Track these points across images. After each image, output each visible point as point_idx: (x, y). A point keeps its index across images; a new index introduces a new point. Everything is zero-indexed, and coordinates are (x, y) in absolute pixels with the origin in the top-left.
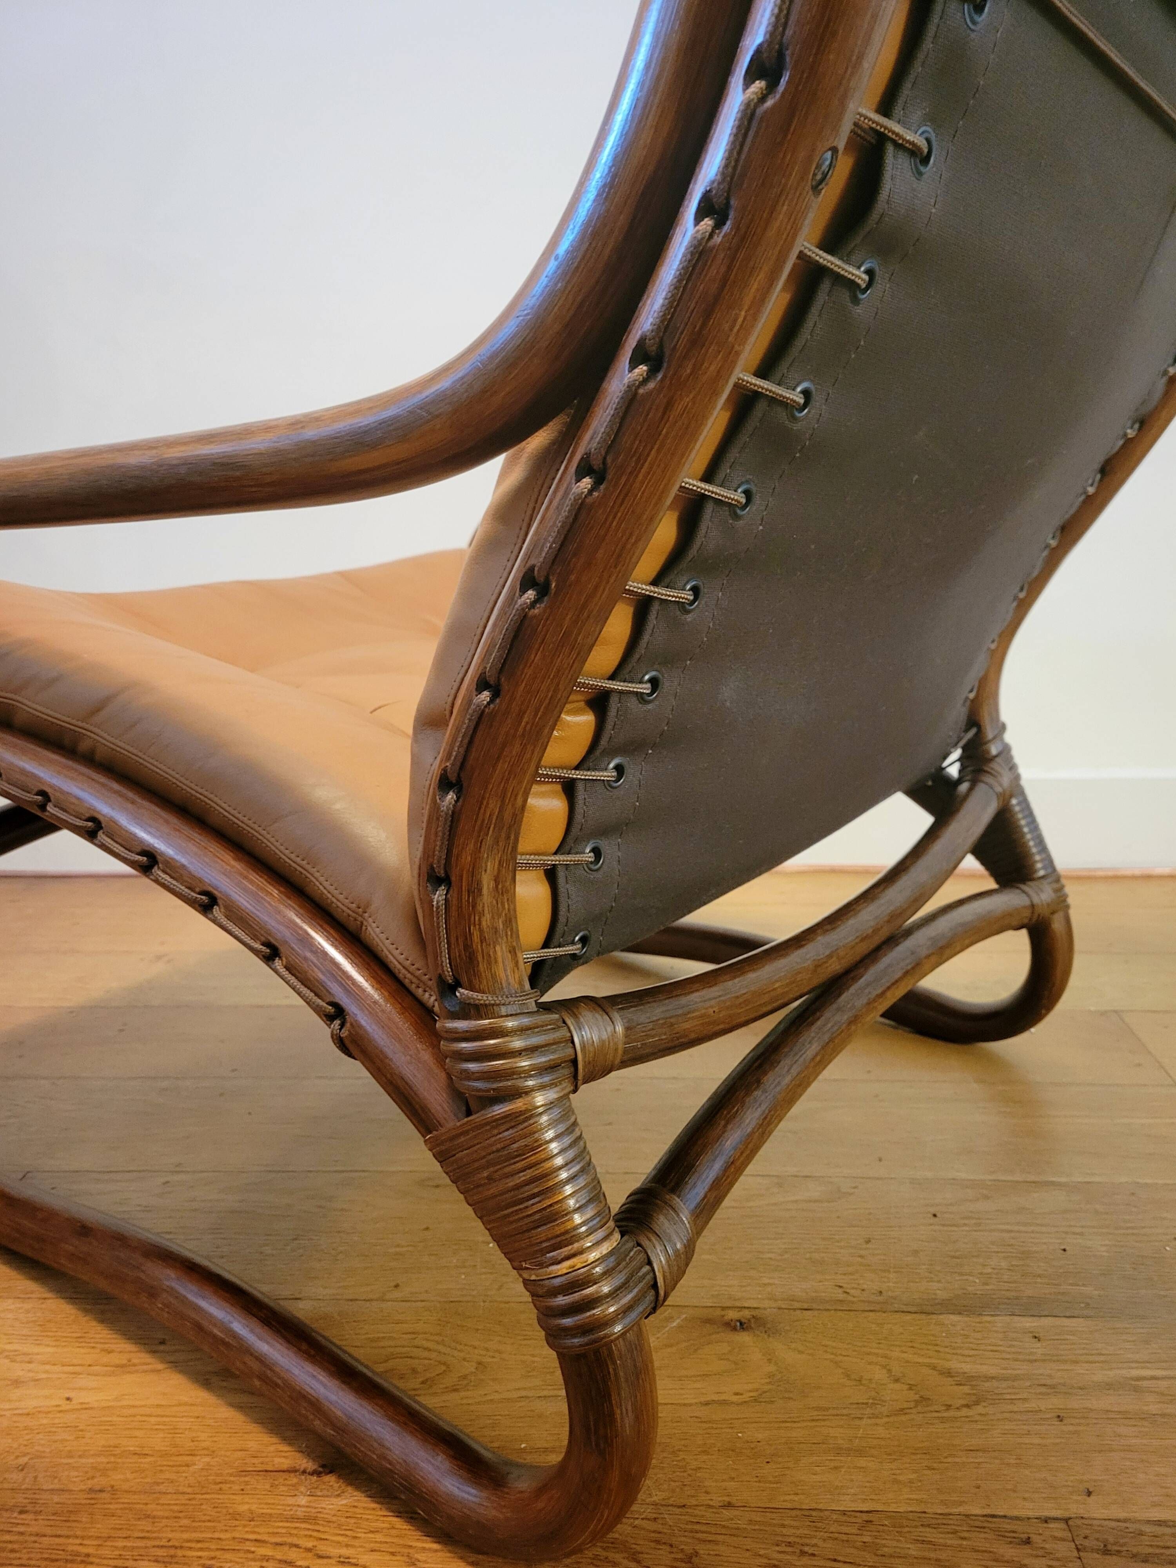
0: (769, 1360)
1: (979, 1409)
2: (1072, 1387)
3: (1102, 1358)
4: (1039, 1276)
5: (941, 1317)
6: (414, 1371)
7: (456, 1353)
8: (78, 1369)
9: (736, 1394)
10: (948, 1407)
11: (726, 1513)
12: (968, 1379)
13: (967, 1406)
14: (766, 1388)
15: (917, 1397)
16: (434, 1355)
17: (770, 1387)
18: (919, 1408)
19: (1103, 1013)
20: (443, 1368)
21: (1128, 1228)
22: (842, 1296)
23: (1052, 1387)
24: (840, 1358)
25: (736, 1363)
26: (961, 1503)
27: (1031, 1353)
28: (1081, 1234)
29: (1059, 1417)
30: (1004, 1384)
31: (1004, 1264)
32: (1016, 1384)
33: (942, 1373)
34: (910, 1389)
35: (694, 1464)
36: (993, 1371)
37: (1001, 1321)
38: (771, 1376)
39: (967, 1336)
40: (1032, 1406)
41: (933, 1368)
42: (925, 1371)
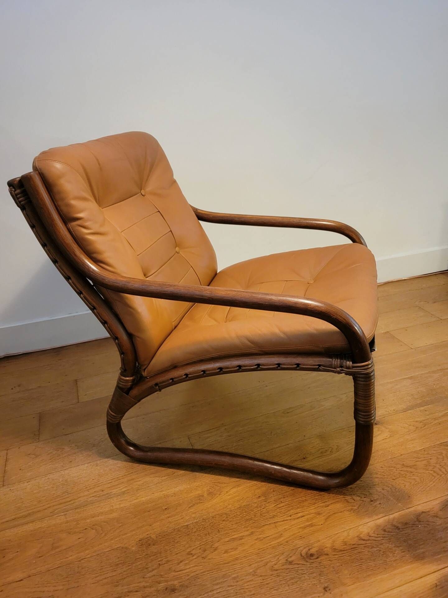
0: (386, 429)
2: (438, 418)
3: (438, 411)
4: (417, 399)
5: (408, 411)
6: (326, 451)
11: (403, 456)
13: (424, 426)
15: (415, 427)
17: (391, 433)
18: (417, 429)
19: (385, 333)
21: (425, 384)
22: (388, 413)
23: (434, 419)
25: (382, 431)
26: (436, 443)
27: (427, 414)
28: (418, 388)
29: (439, 424)
30: (427, 421)
31: (410, 398)
32: (429, 420)
34: (413, 426)
35: (391, 450)
36: (424, 419)
37: (418, 409)
39: (415, 414)
40: (433, 423)
41: (414, 421)
42: (413, 422)
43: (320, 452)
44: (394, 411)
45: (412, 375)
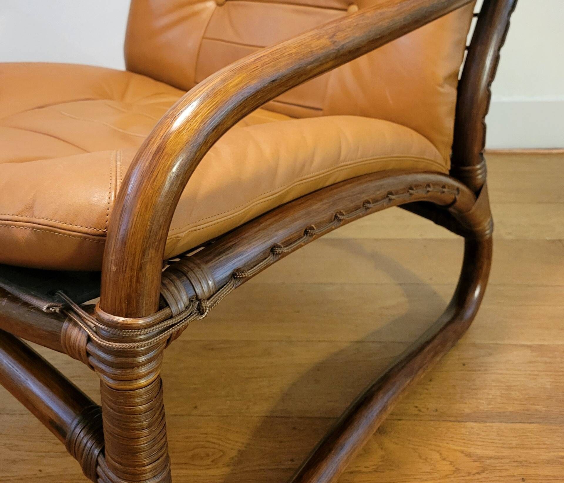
0: (382, 448)
1: (484, 475)
2: (530, 463)
3: (545, 446)
4: (516, 400)
5: (466, 424)
6: (208, 455)
7: (227, 445)
8: (43, 454)
9: (365, 467)
10: (469, 474)
12: (479, 459)
13: (479, 473)
14: (380, 464)
15: (454, 469)
16: (217, 446)
17: (382, 463)
18: (455, 475)
19: (553, 242)
20: (221, 453)
22: (417, 412)
23: (521, 462)
24: (417, 447)
27: (510, 444)
29: (523, 479)
30: (497, 461)
31: (498, 393)
32: (502, 461)
33: (466, 455)
34: (451, 464)
36: (492, 454)
37: (496, 425)
38: (383, 457)
39: (479, 434)
40: (510, 473)
41: (462, 452)
42: (458, 454)
43: (191, 453)
44: (436, 413)
45: (545, 343)
